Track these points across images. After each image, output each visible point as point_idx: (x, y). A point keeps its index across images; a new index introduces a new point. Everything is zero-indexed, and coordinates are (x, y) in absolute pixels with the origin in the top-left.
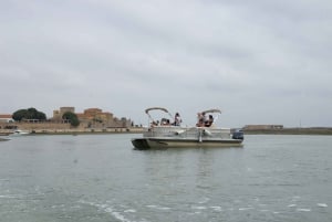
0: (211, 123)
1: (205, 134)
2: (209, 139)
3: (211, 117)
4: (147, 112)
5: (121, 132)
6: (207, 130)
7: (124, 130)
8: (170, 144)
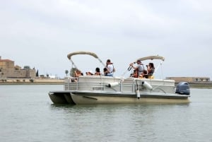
0: (151, 72)
1: (143, 87)
2: (149, 93)
3: (152, 65)
4: (69, 57)
5: (24, 83)
6: (147, 83)
7: (27, 80)
8: (100, 99)
